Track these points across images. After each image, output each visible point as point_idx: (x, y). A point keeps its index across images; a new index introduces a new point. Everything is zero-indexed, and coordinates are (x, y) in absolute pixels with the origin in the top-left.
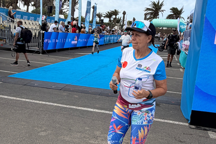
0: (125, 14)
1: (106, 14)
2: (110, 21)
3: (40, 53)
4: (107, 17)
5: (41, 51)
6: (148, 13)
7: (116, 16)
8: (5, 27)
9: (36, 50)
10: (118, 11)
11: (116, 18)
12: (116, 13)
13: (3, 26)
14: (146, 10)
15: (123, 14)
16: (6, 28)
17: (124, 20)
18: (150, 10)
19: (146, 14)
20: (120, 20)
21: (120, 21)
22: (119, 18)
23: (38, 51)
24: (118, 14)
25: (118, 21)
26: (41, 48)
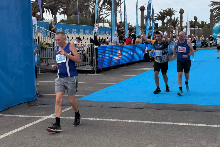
0: (183, 12)
1: (157, 15)
2: (163, 23)
3: (94, 73)
4: (159, 20)
5: (95, 70)
6: (215, 9)
7: (171, 17)
8: (49, 45)
9: (90, 69)
10: (173, 9)
11: (171, 19)
12: (170, 12)
13: (47, 43)
14: (212, 5)
15: (180, 13)
16: (51, 46)
17: (181, 21)
18: (217, 5)
19: (211, 10)
20: (177, 21)
21: (177, 23)
22: (176, 19)
23: (93, 70)
24: (174, 14)
25: (174, 23)
26: (96, 66)
